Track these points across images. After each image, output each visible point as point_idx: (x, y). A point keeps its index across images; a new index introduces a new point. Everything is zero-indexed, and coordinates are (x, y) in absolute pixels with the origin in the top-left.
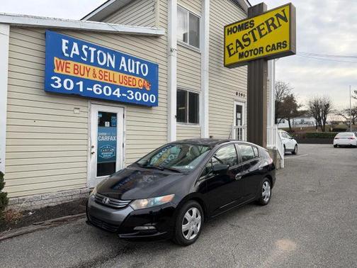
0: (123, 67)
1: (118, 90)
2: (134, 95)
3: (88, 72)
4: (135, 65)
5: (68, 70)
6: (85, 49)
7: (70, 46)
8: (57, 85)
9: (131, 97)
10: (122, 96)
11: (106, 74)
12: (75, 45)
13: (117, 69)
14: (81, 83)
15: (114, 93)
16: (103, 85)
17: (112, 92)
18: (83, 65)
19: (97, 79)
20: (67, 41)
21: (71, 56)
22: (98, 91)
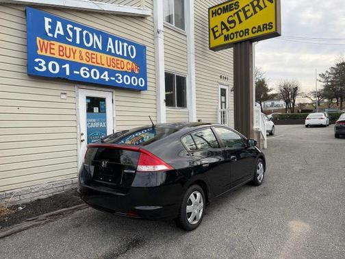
0: (110, 49)
1: (106, 73)
2: (122, 78)
3: (74, 54)
4: (123, 46)
5: (52, 51)
6: (70, 29)
7: (53, 25)
8: (41, 67)
9: (119, 80)
10: (110, 80)
11: (93, 56)
12: (59, 24)
13: (104, 51)
14: (67, 66)
15: (102, 77)
16: (91, 67)
17: (100, 75)
18: (68, 46)
19: (84, 62)
20: (50, 20)
21: (56, 36)
22: (85, 74)
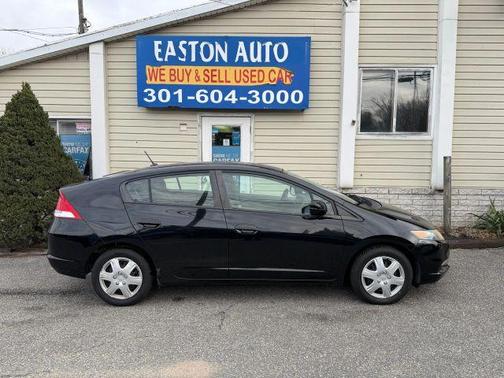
0: (241, 58)
1: (233, 93)
2: (260, 96)
3: (188, 75)
4: (263, 48)
5: (162, 78)
6: (184, 46)
7: (163, 47)
8: (150, 98)
9: (254, 100)
10: (239, 102)
11: (214, 73)
12: (170, 44)
13: (231, 62)
14: (179, 92)
15: (226, 99)
16: (210, 89)
17: (224, 96)
18: (181, 68)
19: (202, 83)
20: (160, 42)
21: (166, 60)
22: (202, 98)
